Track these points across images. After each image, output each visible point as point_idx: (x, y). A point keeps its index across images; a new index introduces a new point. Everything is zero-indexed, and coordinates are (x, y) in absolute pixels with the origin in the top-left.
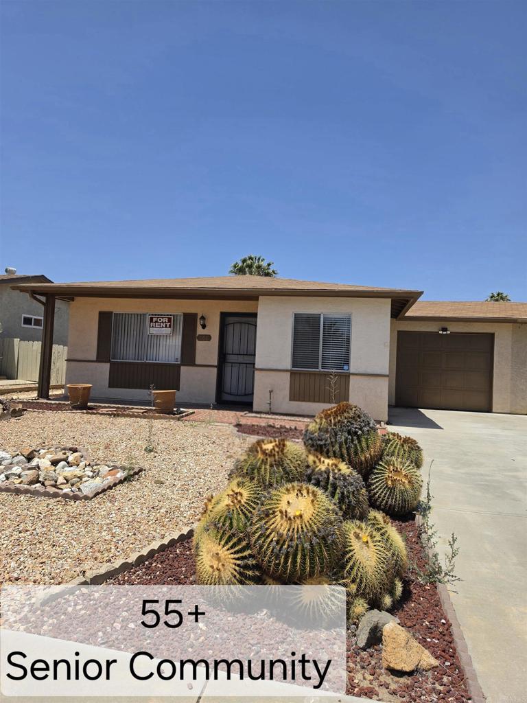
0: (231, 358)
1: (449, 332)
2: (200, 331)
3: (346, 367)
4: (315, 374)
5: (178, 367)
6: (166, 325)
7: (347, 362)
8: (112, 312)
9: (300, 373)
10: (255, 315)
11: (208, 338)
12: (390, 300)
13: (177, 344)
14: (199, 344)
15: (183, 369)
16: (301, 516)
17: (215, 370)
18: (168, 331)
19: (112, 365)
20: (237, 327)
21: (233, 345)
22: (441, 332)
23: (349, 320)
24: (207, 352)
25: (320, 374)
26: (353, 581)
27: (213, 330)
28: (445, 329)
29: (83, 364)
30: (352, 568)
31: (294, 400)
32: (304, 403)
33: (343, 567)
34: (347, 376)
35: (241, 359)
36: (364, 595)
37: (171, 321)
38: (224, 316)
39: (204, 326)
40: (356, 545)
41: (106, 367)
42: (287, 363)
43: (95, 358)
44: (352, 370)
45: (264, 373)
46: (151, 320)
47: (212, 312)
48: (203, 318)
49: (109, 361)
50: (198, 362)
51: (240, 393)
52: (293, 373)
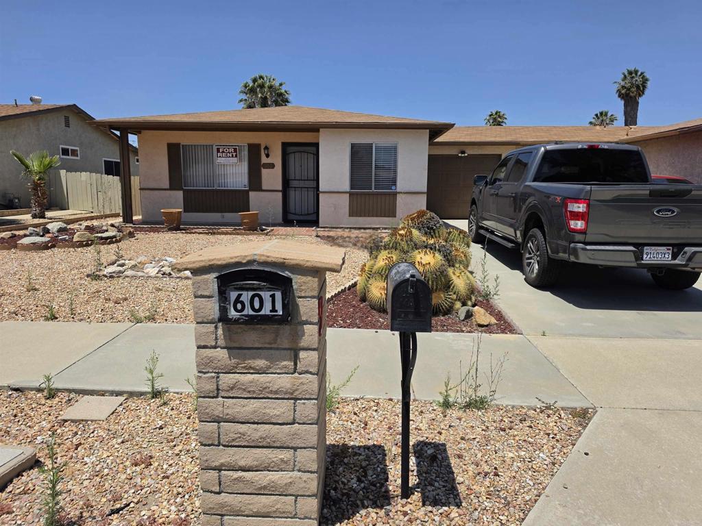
0: (294, 184)
1: (466, 155)
2: (264, 160)
3: (394, 188)
4: (369, 194)
5: (247, 192)
6: (232, 155)
7: (394, 182)
8: (179, 144)
9: (357, 194)
10: (317, 145)
11: (272, 166)
12: (428, 131)
13: (243, 172)
14: (264, 172)
15: (251, 194)
16: (429, 263)
17: (280, 194)
18: (235, 160)
19: (186, 192)
20: (297, 155)
21: (294, 171)
22: (460, 155)
23: (395, 149)
24: (272, 178)
25: (373, 194)
26: (454, 293)
27: (276, 158)
28: (463, 152)
29: (156, 192)
30: (453, 287)
31: (353, 216)
32: (360, 218)
33: (449, 287)
34: (395, 194)
35: (302, 184)
36: (459, 300)
37: (236, 152)
38: (285, 146)
39: (268, 156)
40: (454, 277)
41: (180, 194)
42: (346, 186)
43: (168, 187)
44: (398, 190)
45: (326, 195)
46: (218, 150)
47: (275, 142)
48: (266, 148)
49: (182, 189)
50: (264, 188)
51: (303, 213)
52: (351, 194)
